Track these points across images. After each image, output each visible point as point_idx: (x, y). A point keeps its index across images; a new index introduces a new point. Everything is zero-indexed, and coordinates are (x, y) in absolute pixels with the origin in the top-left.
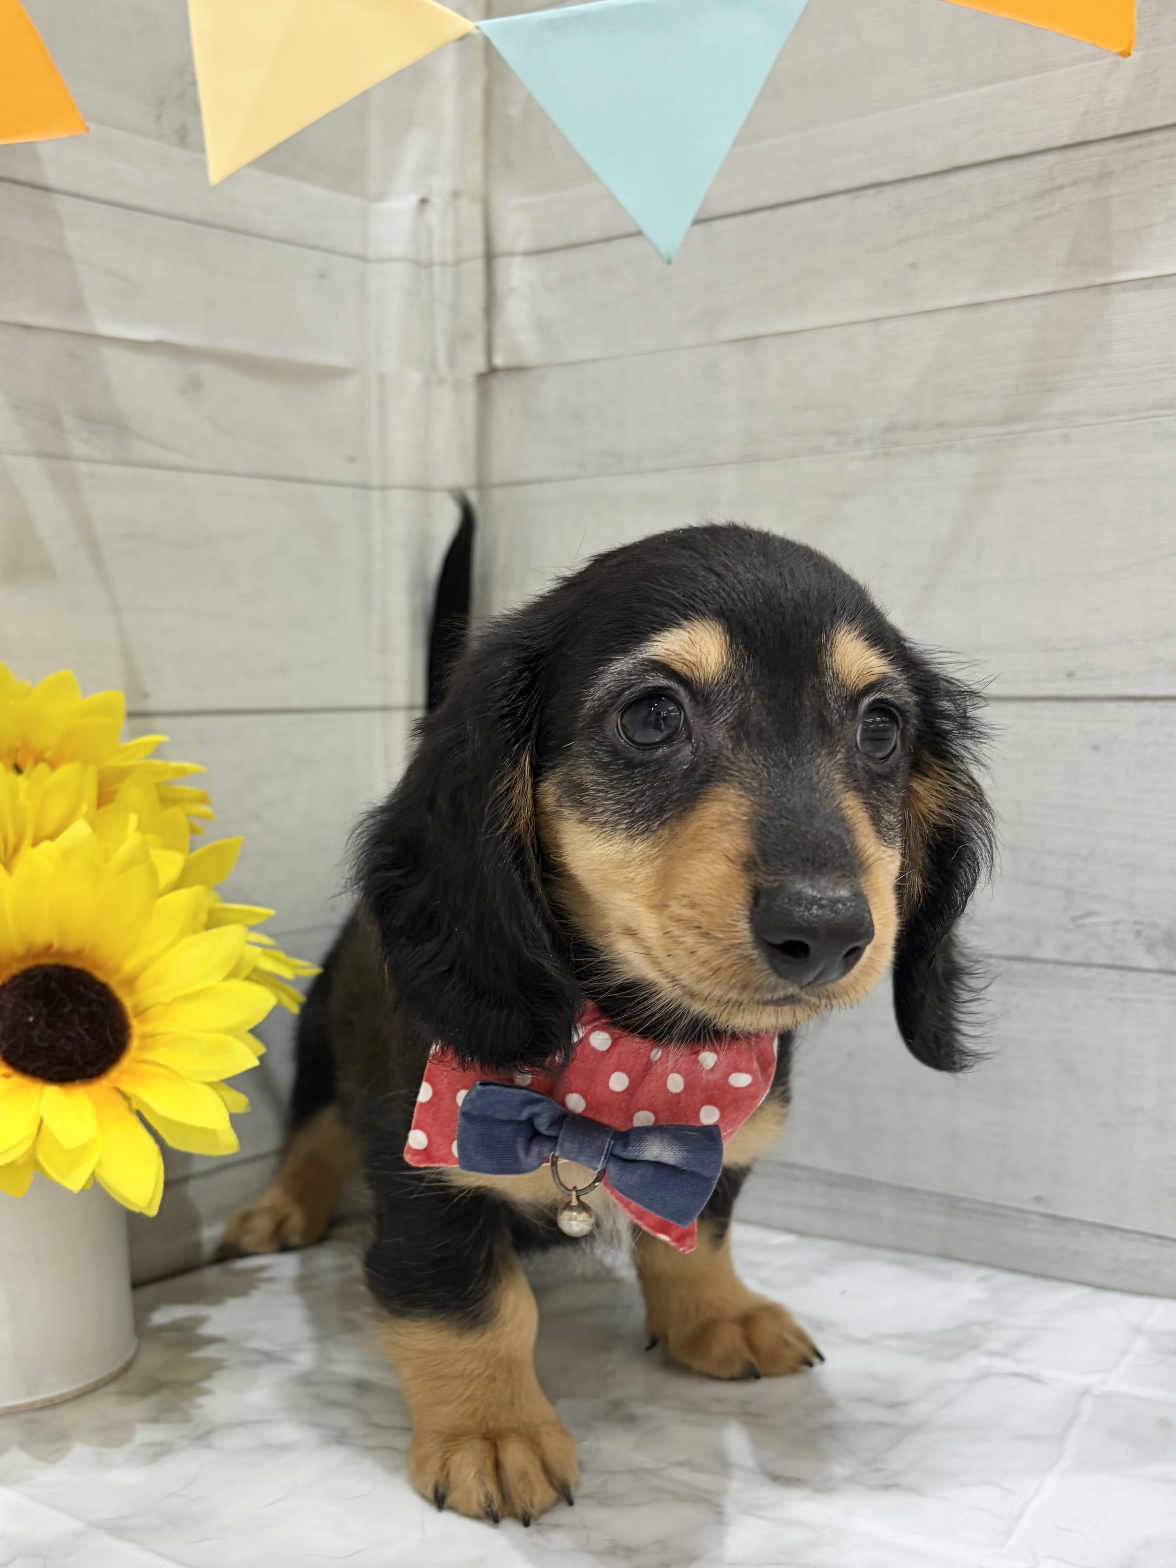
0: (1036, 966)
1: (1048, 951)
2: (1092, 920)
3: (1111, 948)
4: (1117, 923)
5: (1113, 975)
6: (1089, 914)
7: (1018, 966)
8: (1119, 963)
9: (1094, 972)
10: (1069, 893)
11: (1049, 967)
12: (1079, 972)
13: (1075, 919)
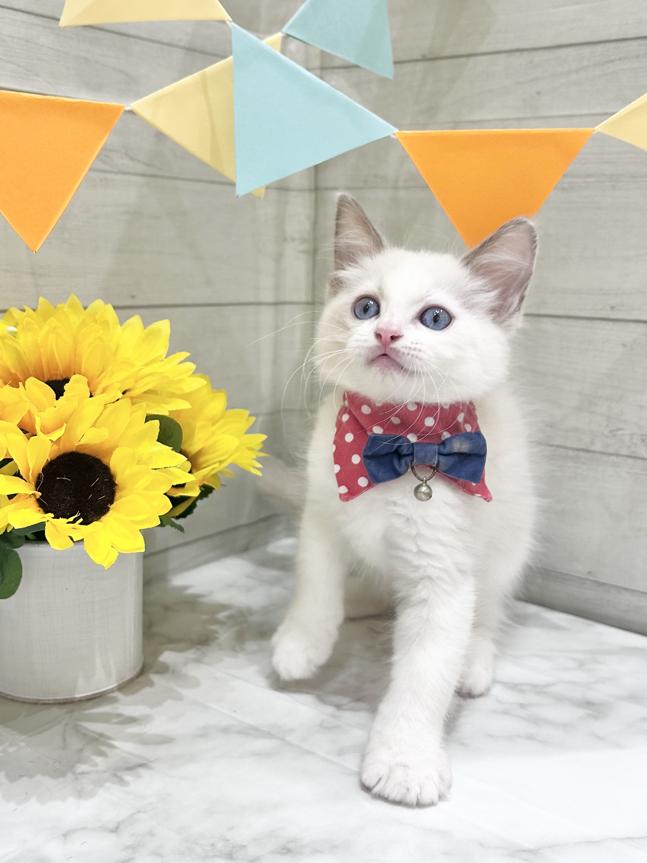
0: (591, 454)
1: (597, 447)
2: (620, 432)
3: (629, 447)
4: (632, 434)
5: (630, 461)
6: (619, 429)
7: (582, 454)
8: (632, 455)
9: (619, 459)
10: (608, 418)
11: (598, 455)
12: (613, 458)
13: (611, 431)
